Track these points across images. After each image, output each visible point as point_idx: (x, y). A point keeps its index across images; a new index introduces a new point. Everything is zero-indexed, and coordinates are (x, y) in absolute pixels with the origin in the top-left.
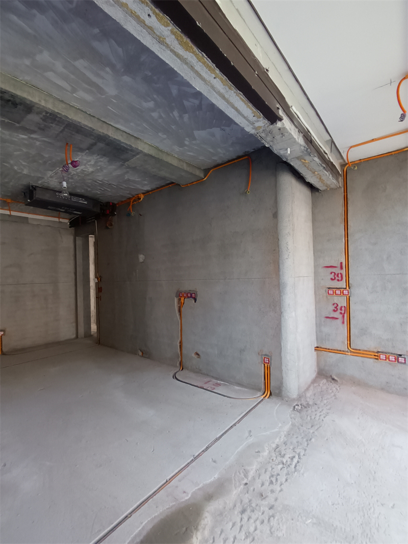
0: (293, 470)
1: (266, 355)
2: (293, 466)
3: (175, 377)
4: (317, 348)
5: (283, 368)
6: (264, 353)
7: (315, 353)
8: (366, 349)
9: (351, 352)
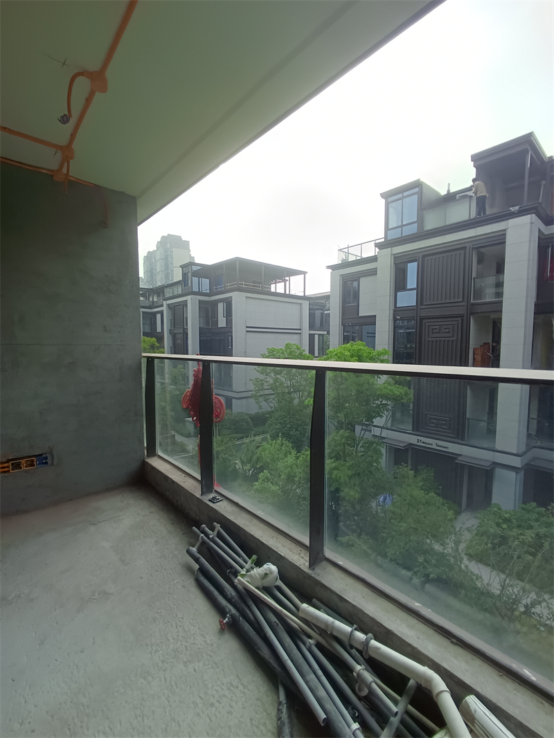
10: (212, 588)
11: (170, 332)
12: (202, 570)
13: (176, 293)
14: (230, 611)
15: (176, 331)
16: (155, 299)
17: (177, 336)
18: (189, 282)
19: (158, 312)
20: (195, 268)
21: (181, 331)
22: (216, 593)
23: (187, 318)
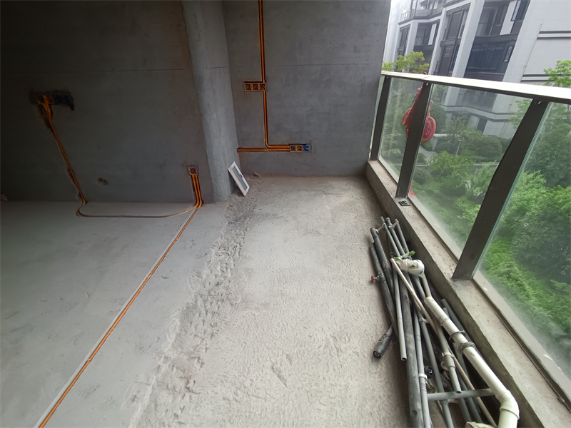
0: (238, 256)
1: (191, 166)
2: (237, 254)
3: (79, 213)
4: (239, 150)
5: (212, 175)
6: (189, 164)
7: (237, 154)
8: (280, 144)
9: (269, 149)
10: (376, 257)
12: (375, 245)
14: (381, 274)
22: (377, 261)
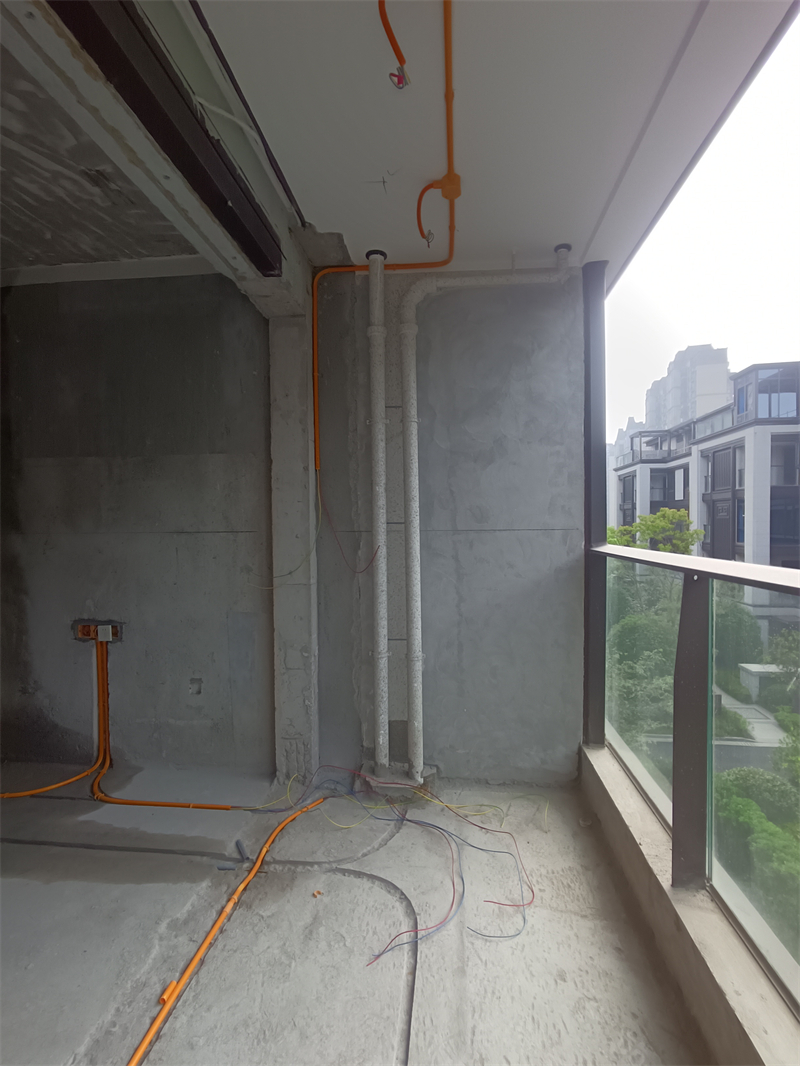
11: (705, 498)
13: (718, 429)
15: (716, 497)
16: (673, 447)
17: (719, 505)
18: (750, 401)
19: (678, 467)
20: (764, 375)
21: (729, 495)
23: (741, 472)
